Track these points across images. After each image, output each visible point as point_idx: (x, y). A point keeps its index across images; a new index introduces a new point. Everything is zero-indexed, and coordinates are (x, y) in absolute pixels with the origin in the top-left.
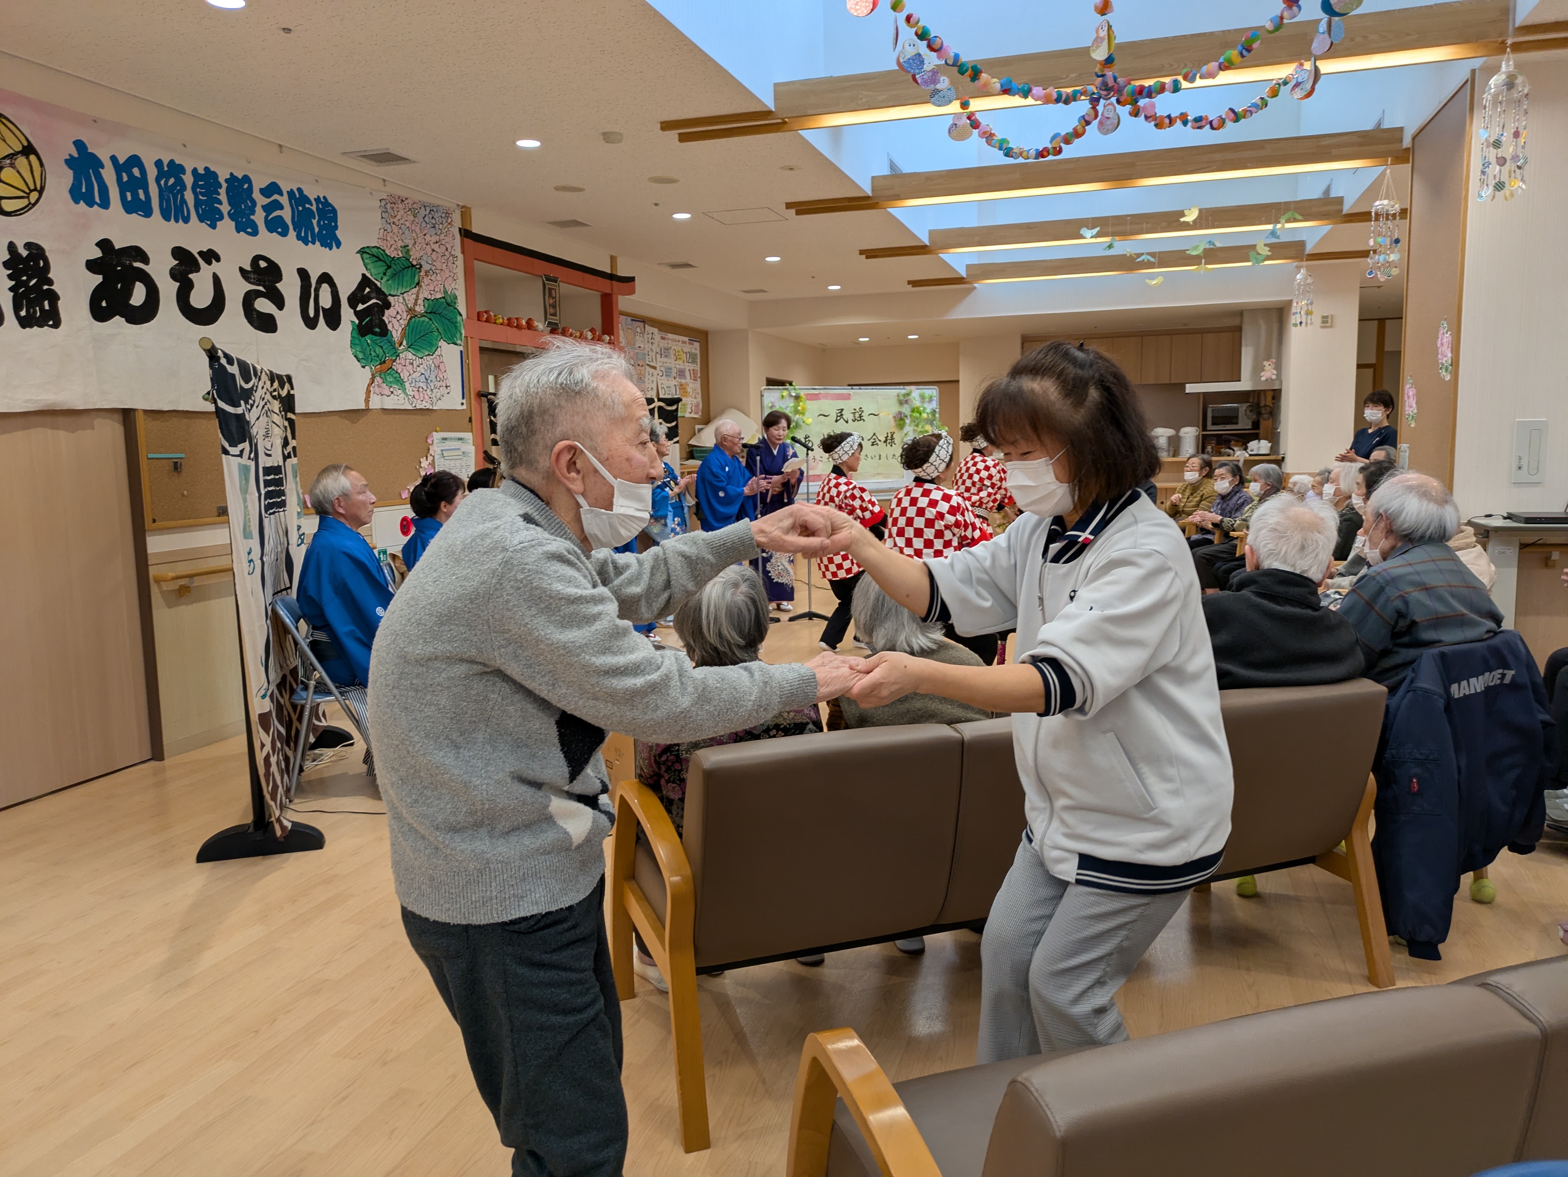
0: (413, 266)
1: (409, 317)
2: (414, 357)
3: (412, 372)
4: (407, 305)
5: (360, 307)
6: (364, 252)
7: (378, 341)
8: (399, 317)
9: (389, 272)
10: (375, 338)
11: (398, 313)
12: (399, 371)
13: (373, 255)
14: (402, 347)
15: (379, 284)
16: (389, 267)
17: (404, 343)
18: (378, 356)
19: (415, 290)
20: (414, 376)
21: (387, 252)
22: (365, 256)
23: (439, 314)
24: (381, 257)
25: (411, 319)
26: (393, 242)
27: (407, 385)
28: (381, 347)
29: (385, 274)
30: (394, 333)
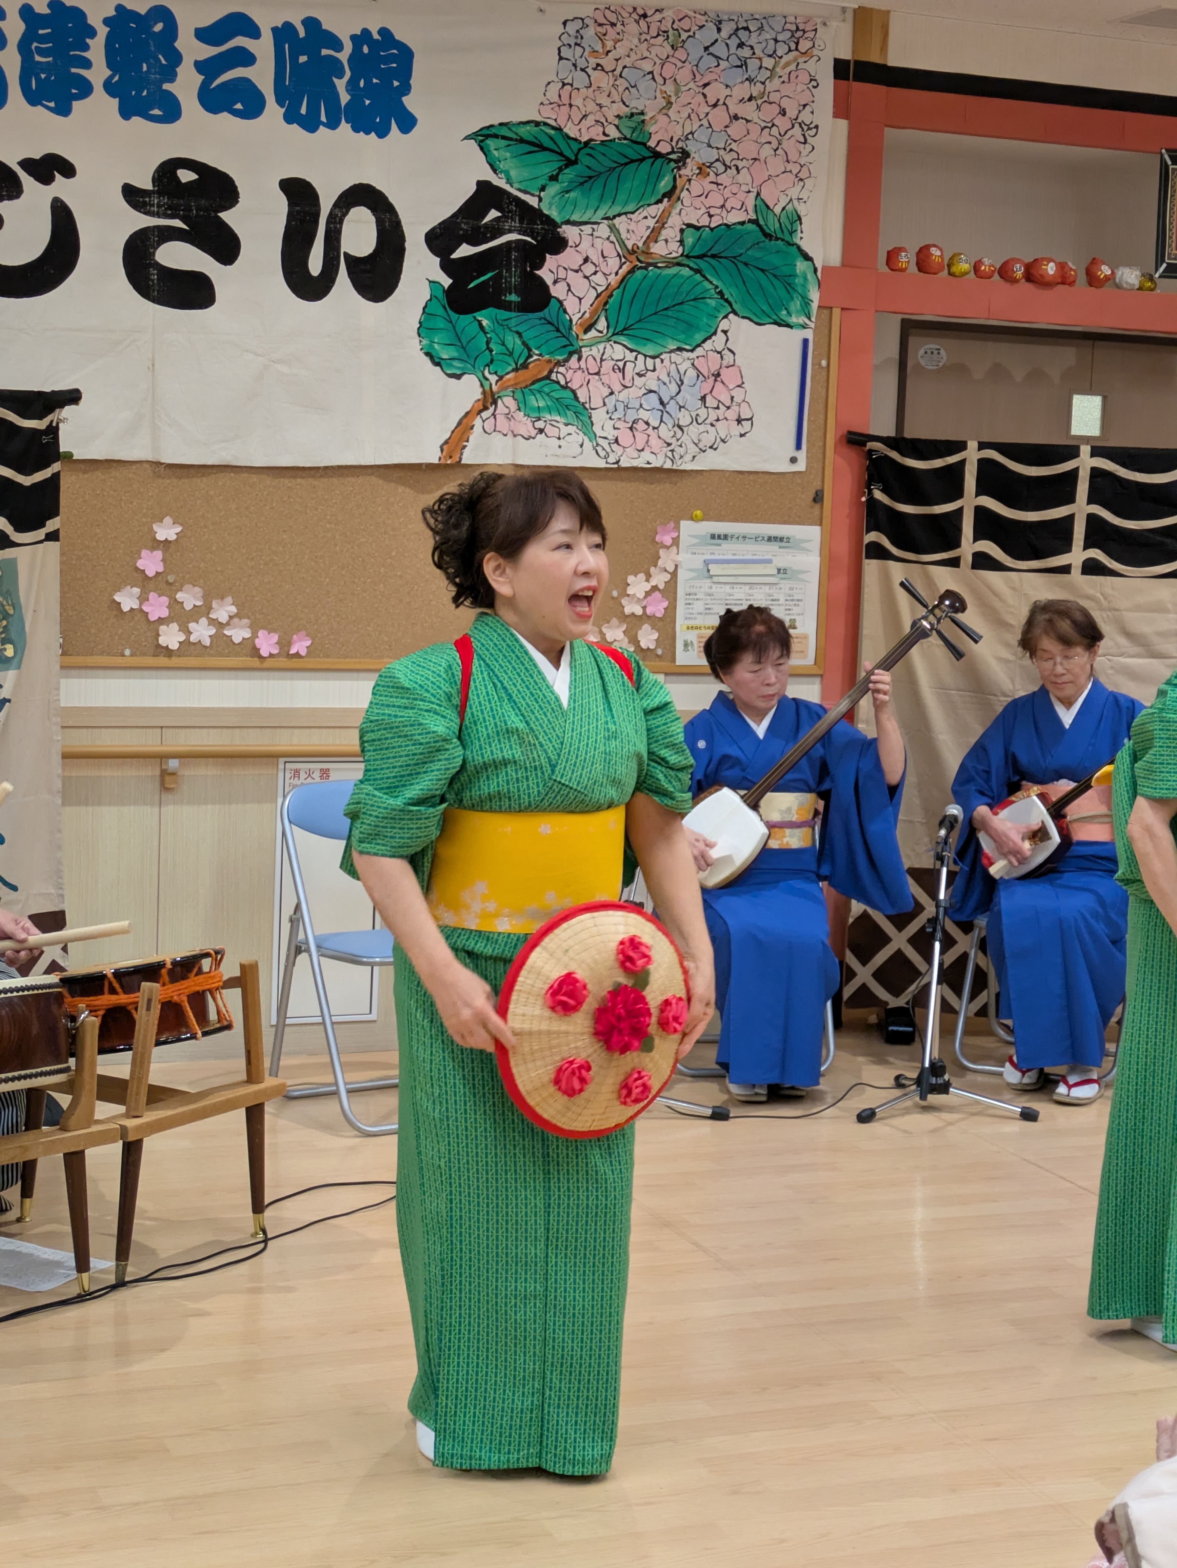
0: (657, 155)
1: (625, 268)
2: (630, 356)
3: (617, 387)
4: (622, 243)
5: (464, 251)
6: (487, 136)
7: (513, 323)
8: (589, 269)
9: (569, 174)
10: (503, 314)
11: (586, 260)
12: (574, 385)
13: (522, 141)
14: (593, 333)
15: (533, 202)
16: (570, 163)
17: (602, 324)
18: (511, 354)
19: (655, 210)
20: (623, 396)
21: (571, 130)
22: (491, 143)
23: (733, 259)
24: (547, 143)
25: (631, 271)
26: (591, 107)
27: (599, 416)
28: (520, 334)
29: (554, 178)
30: (571, 305)
